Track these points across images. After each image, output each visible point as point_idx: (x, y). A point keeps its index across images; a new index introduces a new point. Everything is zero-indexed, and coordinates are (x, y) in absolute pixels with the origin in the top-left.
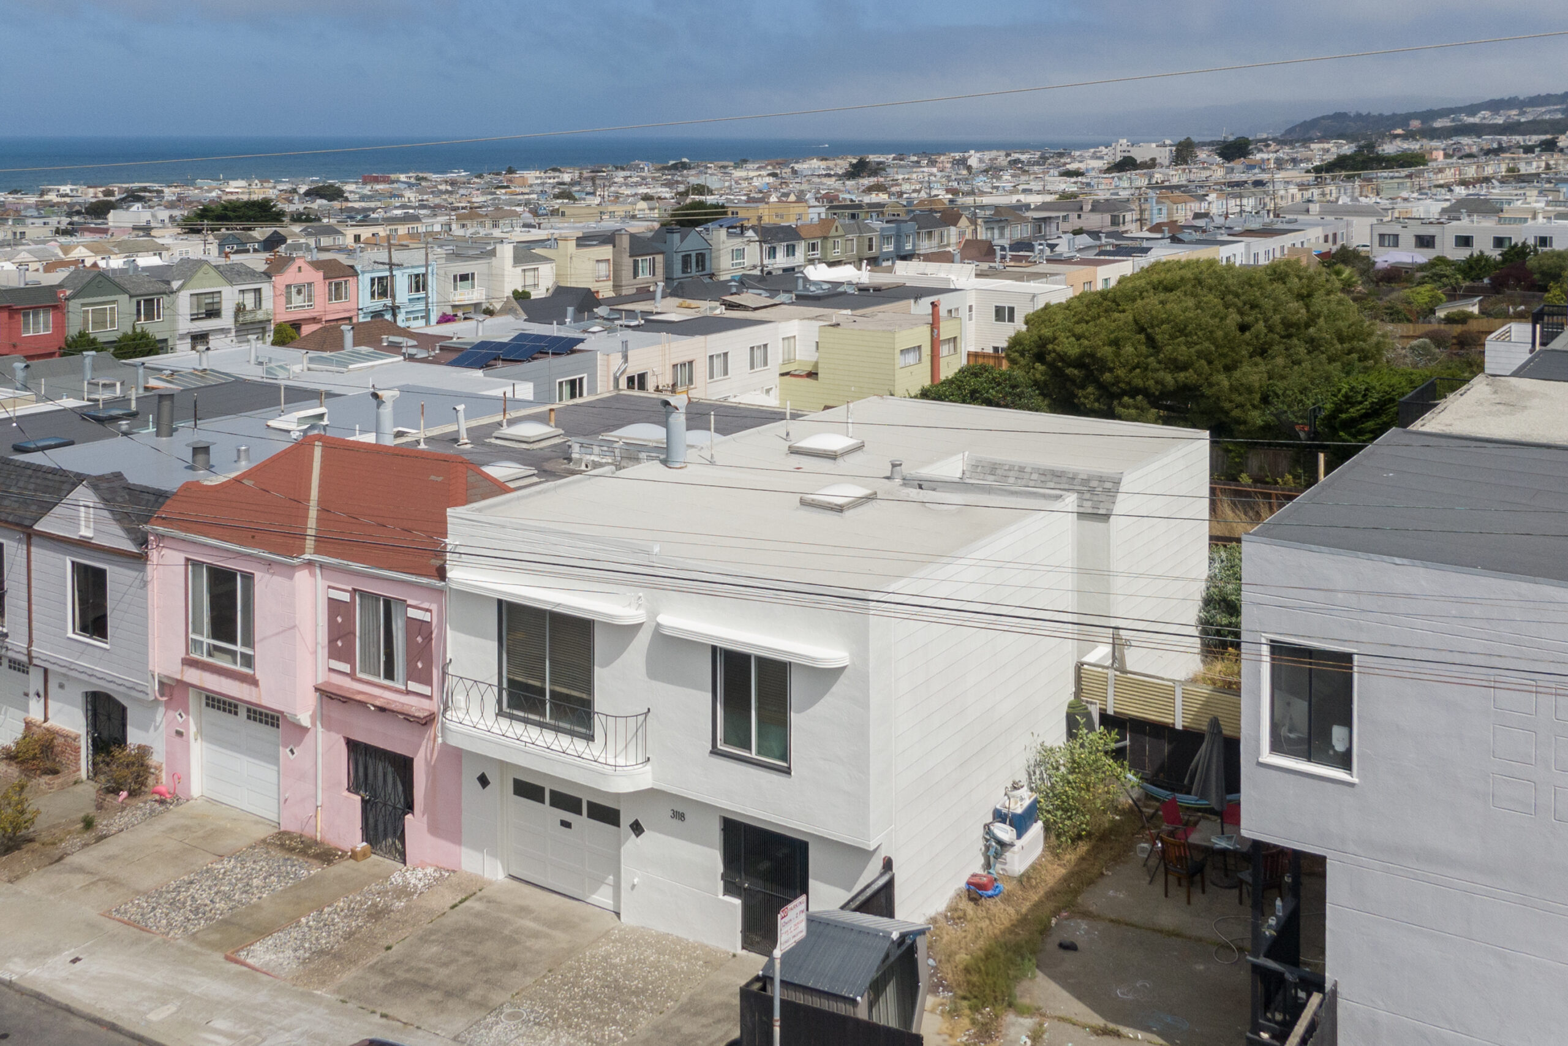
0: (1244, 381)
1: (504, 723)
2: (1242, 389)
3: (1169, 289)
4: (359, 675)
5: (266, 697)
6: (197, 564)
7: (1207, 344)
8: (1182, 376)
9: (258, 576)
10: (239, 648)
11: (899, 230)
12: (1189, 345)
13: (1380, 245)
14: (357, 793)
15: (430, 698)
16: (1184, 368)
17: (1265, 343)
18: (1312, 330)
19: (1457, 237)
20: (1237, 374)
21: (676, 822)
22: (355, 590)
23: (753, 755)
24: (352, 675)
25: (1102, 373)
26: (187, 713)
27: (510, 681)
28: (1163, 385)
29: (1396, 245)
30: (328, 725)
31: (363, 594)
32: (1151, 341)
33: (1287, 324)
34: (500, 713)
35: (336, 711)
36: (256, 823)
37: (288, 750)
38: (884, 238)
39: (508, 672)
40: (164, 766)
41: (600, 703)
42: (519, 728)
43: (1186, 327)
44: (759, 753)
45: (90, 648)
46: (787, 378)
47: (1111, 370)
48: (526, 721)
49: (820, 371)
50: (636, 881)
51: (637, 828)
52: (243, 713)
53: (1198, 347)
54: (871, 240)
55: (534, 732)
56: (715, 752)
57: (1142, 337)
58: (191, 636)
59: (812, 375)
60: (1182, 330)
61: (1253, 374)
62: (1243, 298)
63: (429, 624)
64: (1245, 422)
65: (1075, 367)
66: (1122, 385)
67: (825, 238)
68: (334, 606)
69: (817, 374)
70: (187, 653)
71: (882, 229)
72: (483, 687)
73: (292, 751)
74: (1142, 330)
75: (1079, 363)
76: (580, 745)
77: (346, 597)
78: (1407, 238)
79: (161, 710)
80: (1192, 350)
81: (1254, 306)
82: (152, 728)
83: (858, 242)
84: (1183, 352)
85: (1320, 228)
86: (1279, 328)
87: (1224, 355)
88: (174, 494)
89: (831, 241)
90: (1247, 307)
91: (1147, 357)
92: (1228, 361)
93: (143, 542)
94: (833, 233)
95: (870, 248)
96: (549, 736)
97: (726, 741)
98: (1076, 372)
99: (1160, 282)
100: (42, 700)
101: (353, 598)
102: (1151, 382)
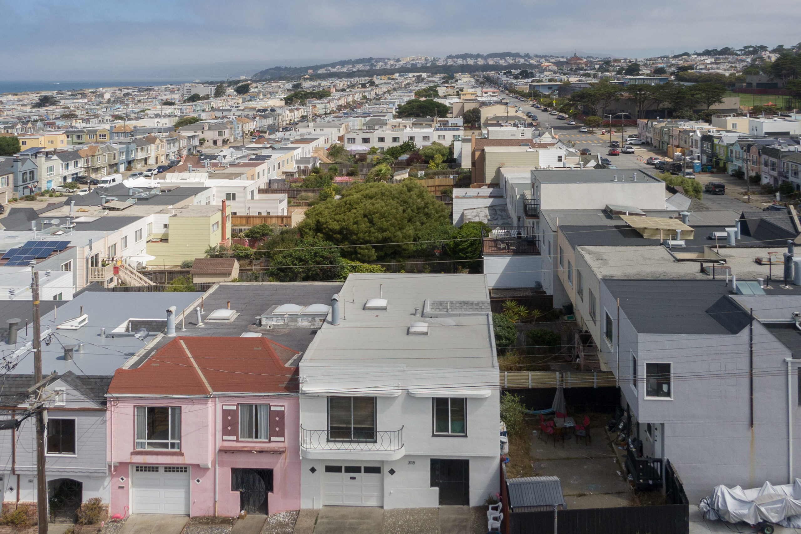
0: (407, 233)
1: (331, 445)
2: (407, 237)
3: (371, 198)
4: (240, 440)
5: (188, 458)
6: (139, 407)
7: (393, 220)
8: (385, 234)
9: (182, 406)
10: (170, 441)
11: (128, 148)
12: (387, 221)
13: (348, 143)
14: (237, 490)
15: (284, 442)
16: (385, 231)
17: (411, 216)
18: (426, 210)
19: (379, 138)
20: (404, 231)
21: (411, 466)
22: (238, 404)
23: (450, 433)
24: (237, 441)
25: (352, 236)
26: (127, 476)
27: (331, 427)
28: (378, 239)
29: (354, 142)
30: (222, 464)
31: (242, 405)
32: (371, 221)
33: (418, 208)
34: (328, 441)
35: (227, 458)
36: (175, 517)
37: (196, 481)
38: (121, 153)
39: (331, 424)
40: (110, 505)
41: (380, 427)
42: (339, 445)
43: (384, 214)
44: (451, 432)
45: (61, 459)
46: (149, 243)
47: (356, 234)
48: (342, 442)
49: (169, 239)
50: (392, 492)
51: (392, 472)
52: (161, 470)
53: (390, 222)
54: (114, 154)
55: (347, 445)
56: (434, 435)
57: (366, 219)
58: (136, 441)
59: (165, 240)
60: (383, 216)
61: (410, 230)
62: (401, 199)
63: (283, 412)
64: (408, 250)
65: (338, 234)
66: (361, 240)
67: (93, 156)
68: (226, 413)
69: (168, 239)
70: (134, 449)
71: (120, 148)
72: (319, 433)
73: (198, 481)
74: (365, 216)
75: (340, 232)
76: (370, 446)
77: (234, 408)
78: (359, 139)
79: (108, 479)
80: (388, 223)
81: (405, 202)
82: (101, 488)
83: (108, 157)
84: (385, 225)
85: (323, 137)
86: (415, 211)
87: (399, 224)
88: (113, 377)
89: (96, 157)
90: (402, 203)
91: (370, 228)
92: (400, 226)
93: (104, 403)
94: (97, 153)
95: (114, 159)
96: (354, 446)
97: (437, 431)
98: (339, 236)
99: (367, 195)
100: (15, 491)
101: (237, 408)
102: (373, 238)
